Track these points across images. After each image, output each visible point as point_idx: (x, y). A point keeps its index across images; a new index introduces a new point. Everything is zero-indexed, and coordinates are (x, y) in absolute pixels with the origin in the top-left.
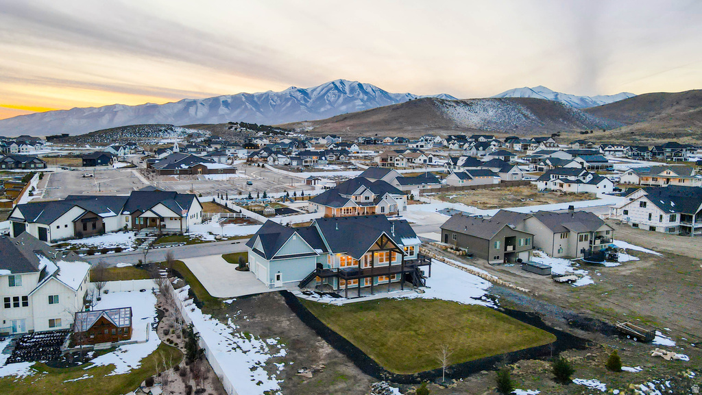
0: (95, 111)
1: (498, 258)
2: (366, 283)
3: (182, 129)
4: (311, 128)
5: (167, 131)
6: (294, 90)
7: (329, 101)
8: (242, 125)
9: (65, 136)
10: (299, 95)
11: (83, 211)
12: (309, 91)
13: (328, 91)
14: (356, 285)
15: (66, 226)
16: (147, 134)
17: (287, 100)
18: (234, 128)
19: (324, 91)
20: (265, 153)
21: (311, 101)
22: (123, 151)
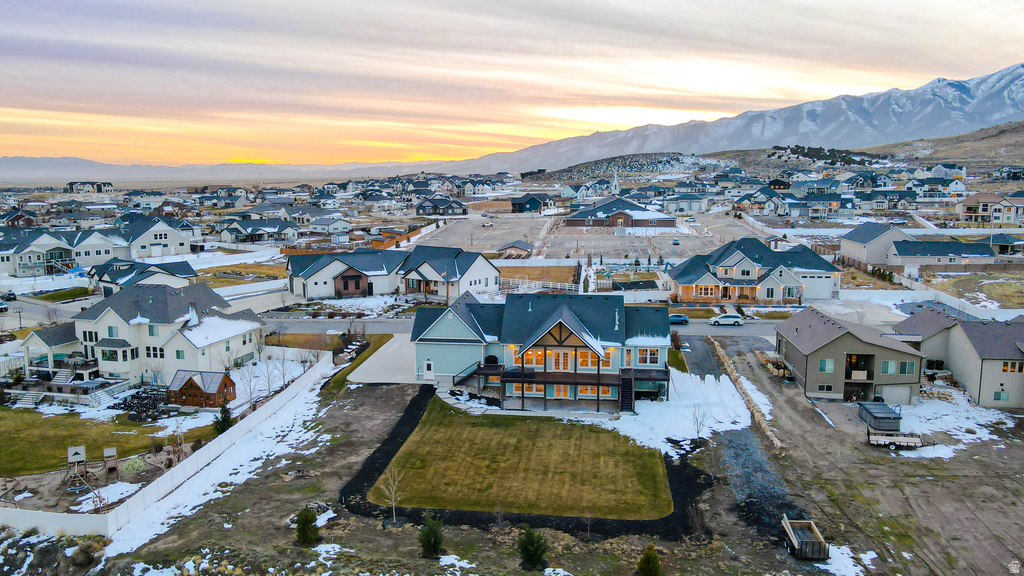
0: (620, 136)
1: (829, 388)
2: (535, 391)
3: (693, 160)
4: (927, 153)
5: (669, 162)
6: (941, 84)
7: (1013, 100)
8: (797, 150)
9: (541, 171)
10: (951, 92)
11: (346, 267)
12: (971, 85)
13: (1012, 81)
14: (541, 394)
15: (325, 283)
16: (641, 168)
17: (926, 103)
18: (776, 156)
19: (1003, 82)
20: (762, 196)
21: (975, 101)
22: (584, 192)
